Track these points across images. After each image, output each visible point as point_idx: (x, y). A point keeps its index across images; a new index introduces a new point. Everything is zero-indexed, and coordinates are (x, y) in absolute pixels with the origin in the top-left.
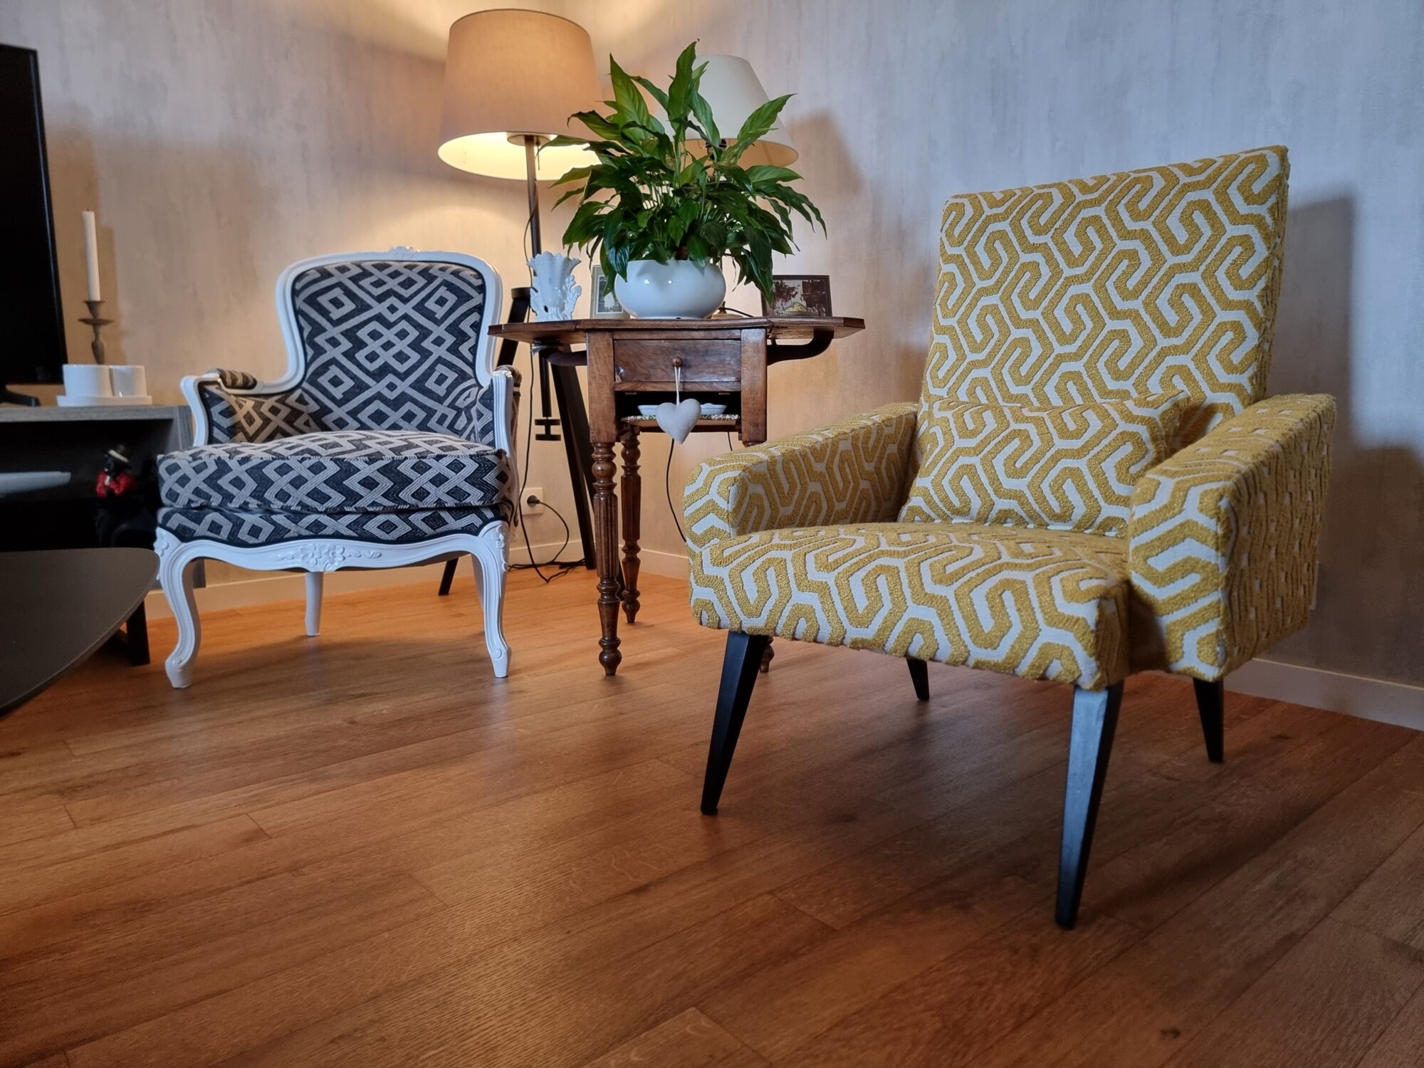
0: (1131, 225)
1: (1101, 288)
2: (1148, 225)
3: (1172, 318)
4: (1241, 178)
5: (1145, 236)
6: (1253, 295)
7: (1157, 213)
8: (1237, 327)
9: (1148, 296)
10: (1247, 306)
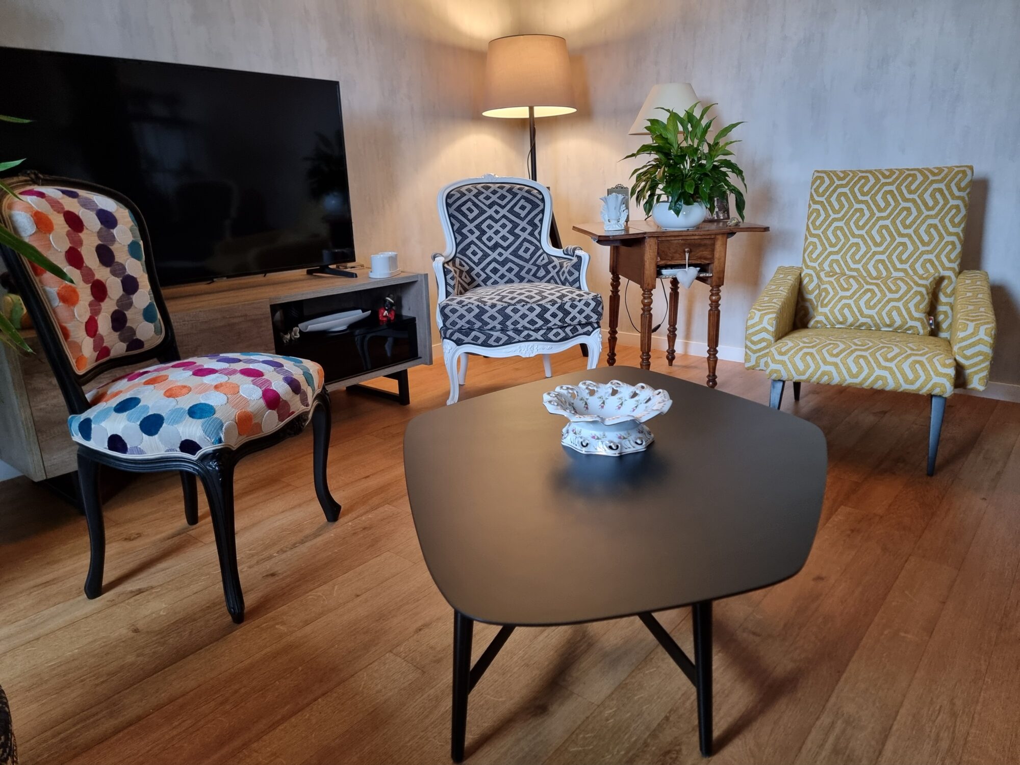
0: (908, 196)
1: (893, 222)
2: (915, 196)
3: (926, 238)
4: (956, 180)
5: (914, 201)
6: (959, 230)
7: (920, 191)
8: (953, 243)
9: (915, 228)
10: (957, 234)
